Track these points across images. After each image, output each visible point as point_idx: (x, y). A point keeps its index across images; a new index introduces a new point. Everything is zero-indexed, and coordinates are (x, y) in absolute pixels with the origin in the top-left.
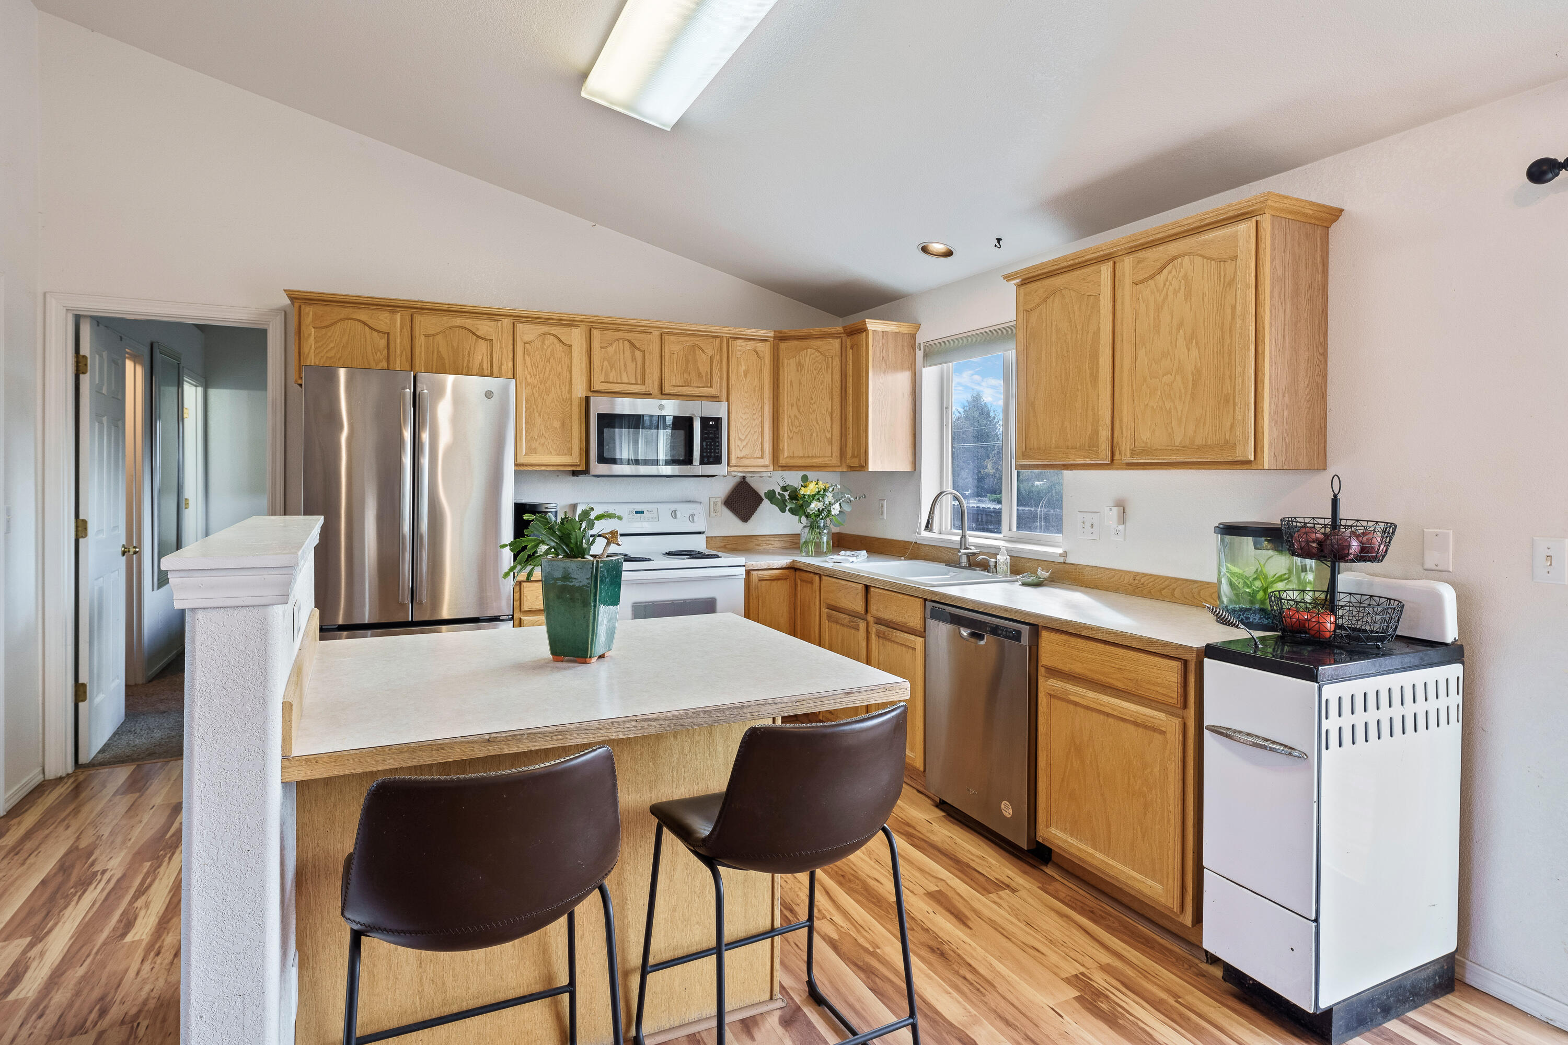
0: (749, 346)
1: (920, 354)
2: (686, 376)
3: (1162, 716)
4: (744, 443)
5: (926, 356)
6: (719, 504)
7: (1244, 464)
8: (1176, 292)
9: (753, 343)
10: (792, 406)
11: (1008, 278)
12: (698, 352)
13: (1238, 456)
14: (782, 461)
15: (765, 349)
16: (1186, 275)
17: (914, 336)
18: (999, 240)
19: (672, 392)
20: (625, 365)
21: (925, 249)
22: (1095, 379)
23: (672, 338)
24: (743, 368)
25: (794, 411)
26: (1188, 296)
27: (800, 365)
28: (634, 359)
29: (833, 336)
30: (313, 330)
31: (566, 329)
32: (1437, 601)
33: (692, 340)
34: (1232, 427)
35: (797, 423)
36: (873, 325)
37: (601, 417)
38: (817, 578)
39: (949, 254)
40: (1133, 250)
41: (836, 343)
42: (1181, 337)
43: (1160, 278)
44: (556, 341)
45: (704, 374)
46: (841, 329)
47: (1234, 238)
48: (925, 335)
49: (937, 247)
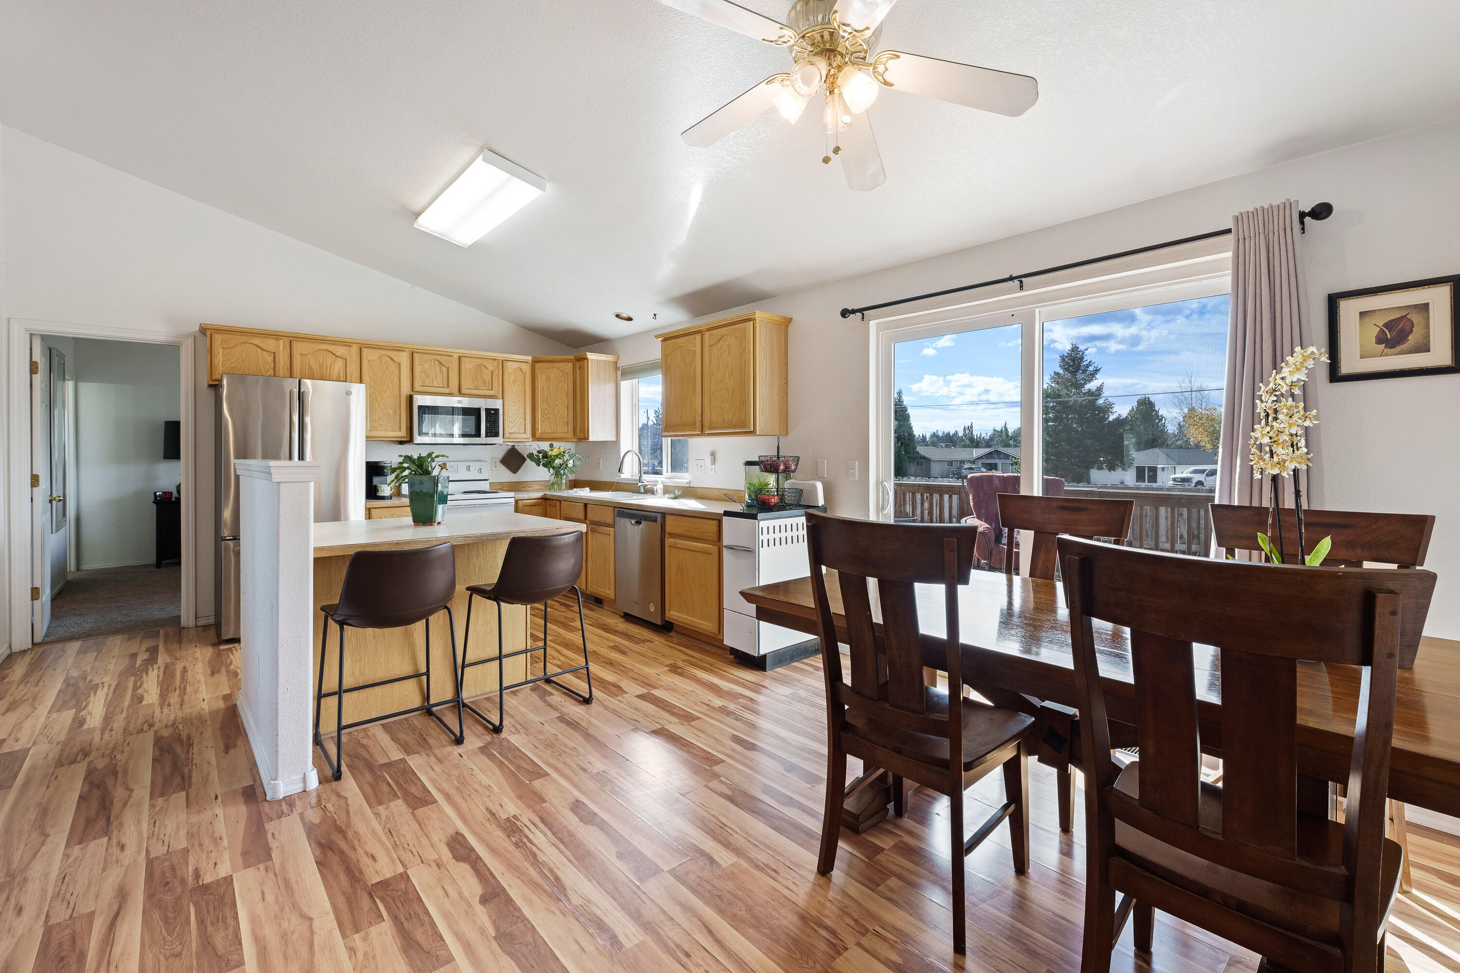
0: (516, 365)
1: (619, 373)
2: (476, 383)
3: (711, 546)
4: (513, 424)
5: (623, 374)
6: (498, 462)
7: (750, 433)
8: (725, 351)
9: (519, 363)
10: (544, 402)
11: (657, 337)
12: (483, 368)
13: (748, 429)
14: (538, 435)
15: (527, 368)
16: (728, 344)
17: (616, 363)
18: (655, 315)
19: (466, 393)
20: (436, 376)
21: (618, 315)
22: (694, 391)
23: (466, 359)
24: (512, 378)
25: (545, 405)
26: (729, 355)
27: (548, 378)
28: (441, 372)
29: (568, 361)
30: (221, 350)
31: (396, 353)
32: (815, 488)
33: (479, 361)
34: (746, 415)
35: (546, 412)
36: (590, 356)
37: (420, 407)
38: (558, 502)
39: (630, 319)
40: (709, 329)
41: (570, 365)
42: (727, 373)
43: (719, 344)
44: (389, 360)
45: (487, 382)
46: (572, 357)
47: (745, 329)
48: (623, 363)
49: (625, 315)
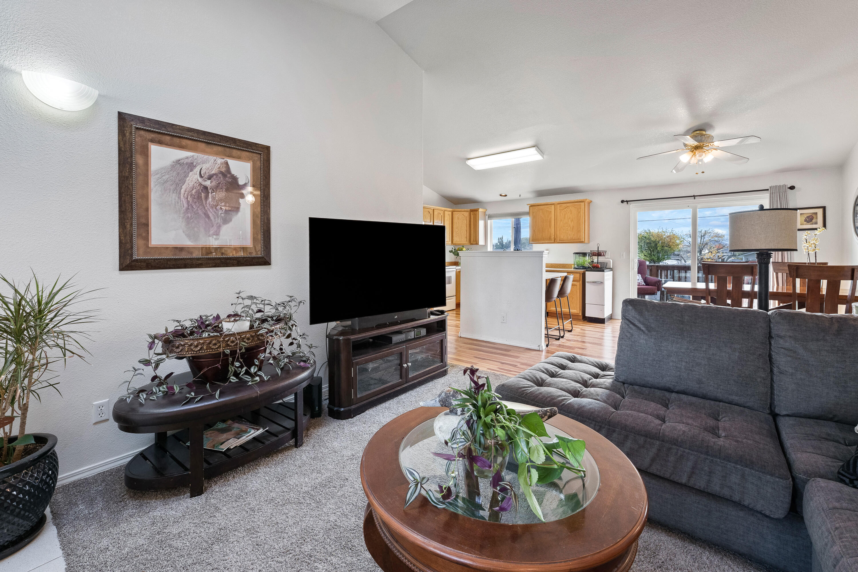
0: (448, 213)
1: (487, 217)
5: (489, 217)
7: (582, 242)
10: (456, 228)
11: (528, 205)
12: (439, 215)
13: (581, 241)
14: (454, 243)
16: (570, 210)
17: (485, 212)
18: (520, 195)
21: (501, 195)
22: (550, 226)
23: (436, 211)
24: (446, 219)
25: (457, 230)
26: (571, 213)
27: (458, 218)
28: (429, 217)
29: (467, 211)
32: (610, 261)
33: (439, 212)
34: (580, 236)
35: (457, 233)
36: (480, 210)
39: (506, 196)
40: (558, 204)
41: (470, 213)
42: (570, 220)
43: (565, 210)
45: (440, 221)
46: (469, 210)
47: (580, 205)
48: (489, 212)
49: (503, 195)
